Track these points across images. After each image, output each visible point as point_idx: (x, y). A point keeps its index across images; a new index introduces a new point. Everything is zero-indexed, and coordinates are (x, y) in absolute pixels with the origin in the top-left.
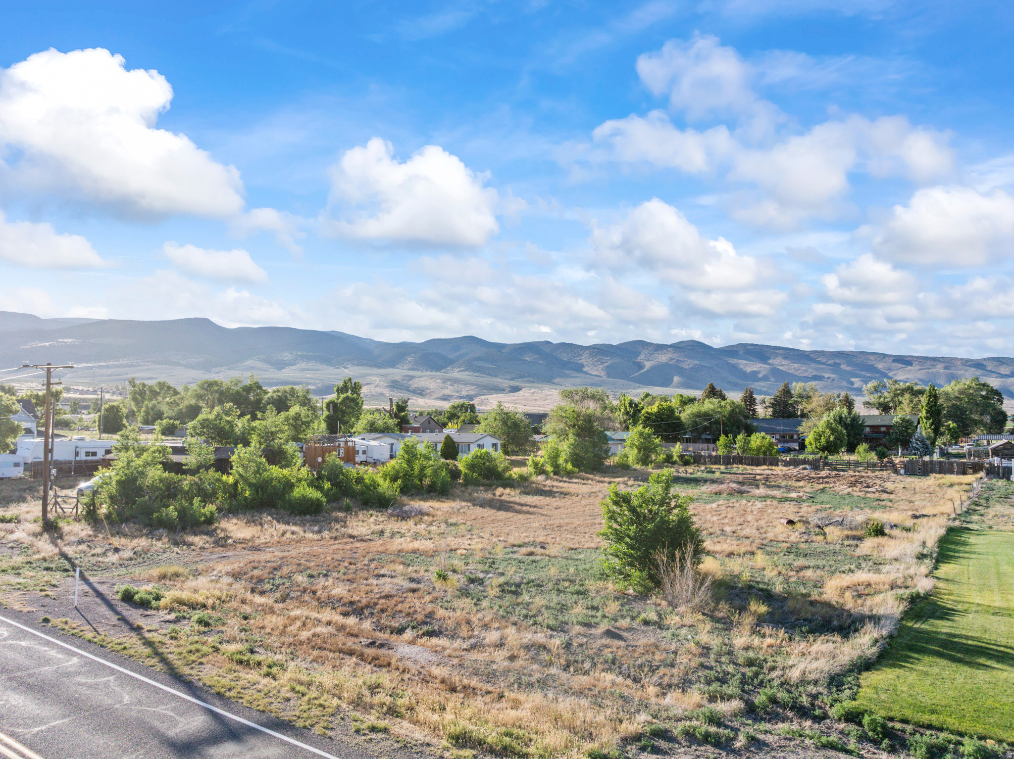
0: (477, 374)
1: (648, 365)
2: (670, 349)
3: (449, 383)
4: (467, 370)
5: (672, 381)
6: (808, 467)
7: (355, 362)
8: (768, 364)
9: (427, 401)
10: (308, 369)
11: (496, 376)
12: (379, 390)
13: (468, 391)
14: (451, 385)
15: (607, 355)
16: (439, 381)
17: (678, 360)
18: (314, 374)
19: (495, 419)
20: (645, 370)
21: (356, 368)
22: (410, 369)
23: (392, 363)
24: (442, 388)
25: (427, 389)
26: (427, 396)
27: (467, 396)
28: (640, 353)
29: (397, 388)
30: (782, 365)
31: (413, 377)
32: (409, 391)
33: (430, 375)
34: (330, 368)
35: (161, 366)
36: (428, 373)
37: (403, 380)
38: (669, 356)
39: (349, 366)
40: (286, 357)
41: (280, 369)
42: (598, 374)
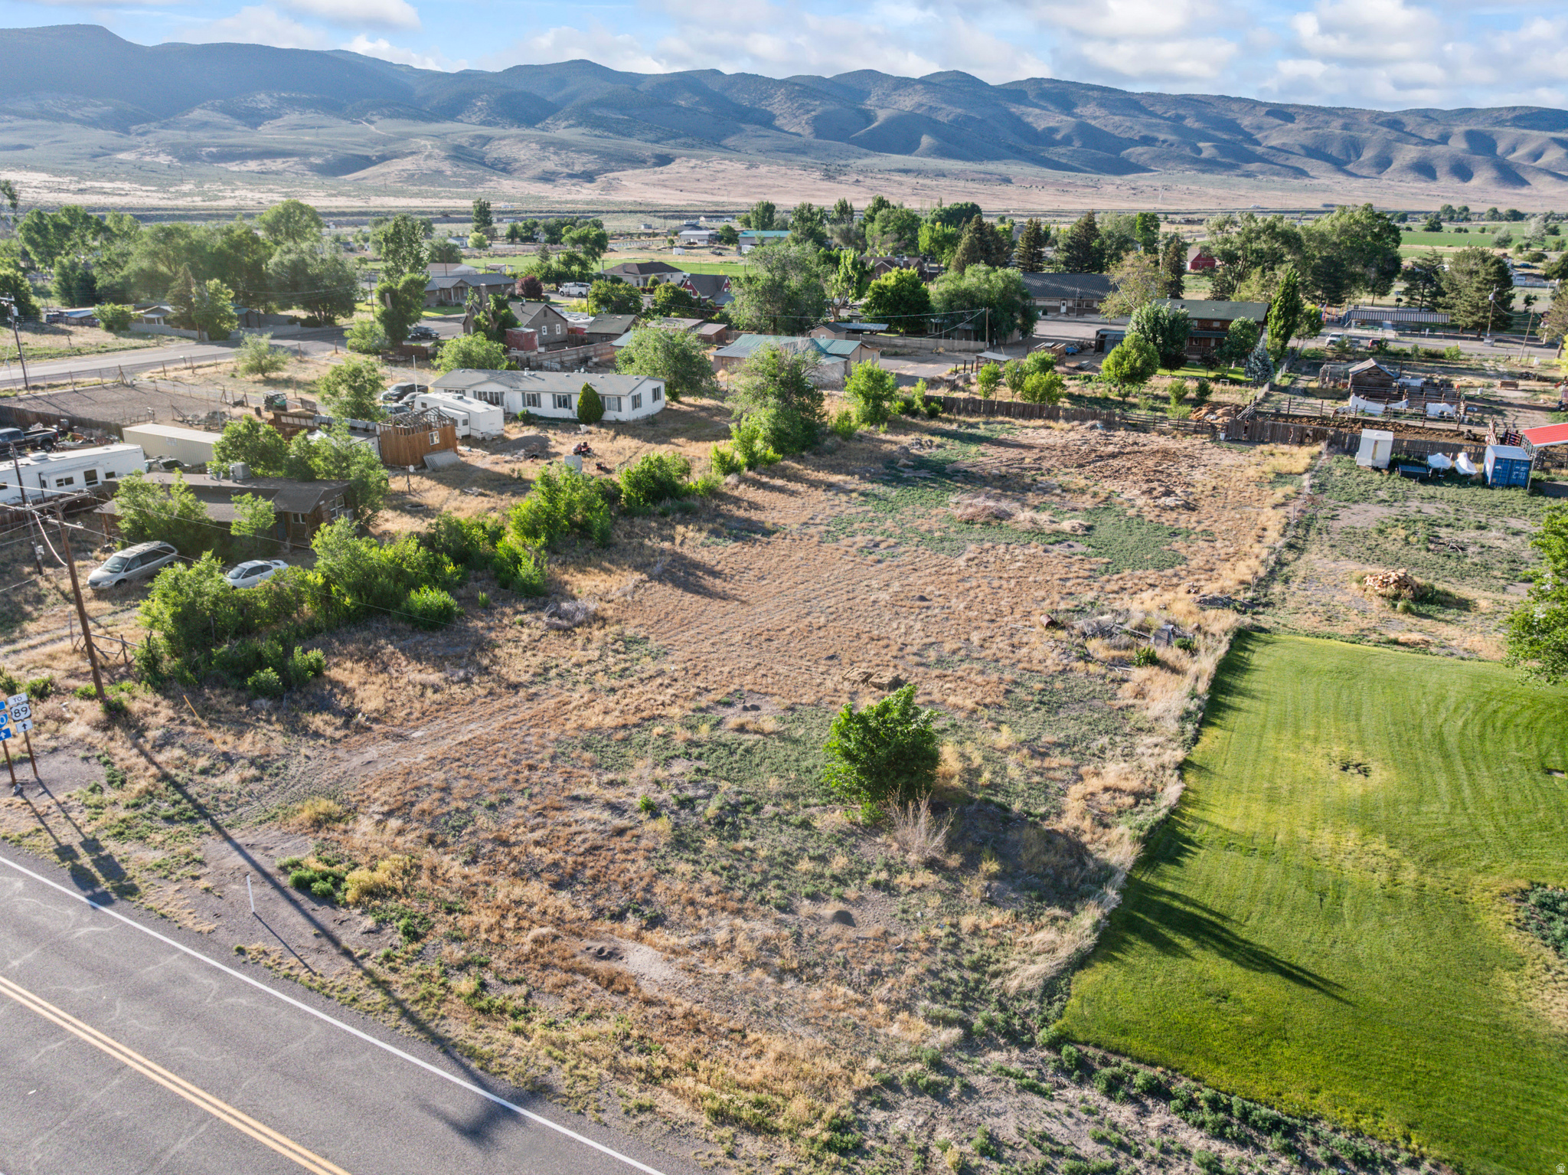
0: (597, 132)
1: (882, 115)
2: (919, 87)
3: (551, 149)
4: (580, 124)
5: (918, 143)
6: (1098, 423)
7: (385, 111)
8: (1073, 115)
9: (517, 183)
10: (304, 127)
11: (630, 136)
12: (432, 164)
13: (584, 164)
14: (555, 153)
15: (815, 98)
16: (533, 145)
17: (931, 107)
18: (317, 135)
19: (656, 349)
20: (876, 124)
21: (388, 122)
22: (483, 123)
23: (451, 110)
24: (540, 160)
25: (516, 160)
26: (516, 174)
27: (583, 172)
28: (869, 93)
29: (464, 160)
30: (1095, 118)
31: (488, 140)
32: (484, 164)
33: (517, 136)
34: (344, 122)
35: (34, 122)
36: (514, 131)
37: (472, 145)
38: (917, 99)
39: (375, 118)
40: (262, 101)
41: (255, 125)
42: (800, 131)
